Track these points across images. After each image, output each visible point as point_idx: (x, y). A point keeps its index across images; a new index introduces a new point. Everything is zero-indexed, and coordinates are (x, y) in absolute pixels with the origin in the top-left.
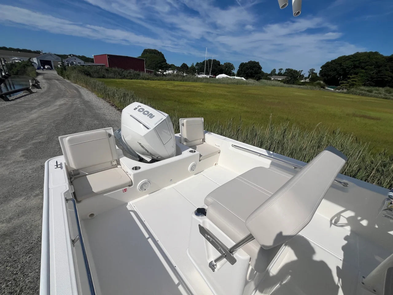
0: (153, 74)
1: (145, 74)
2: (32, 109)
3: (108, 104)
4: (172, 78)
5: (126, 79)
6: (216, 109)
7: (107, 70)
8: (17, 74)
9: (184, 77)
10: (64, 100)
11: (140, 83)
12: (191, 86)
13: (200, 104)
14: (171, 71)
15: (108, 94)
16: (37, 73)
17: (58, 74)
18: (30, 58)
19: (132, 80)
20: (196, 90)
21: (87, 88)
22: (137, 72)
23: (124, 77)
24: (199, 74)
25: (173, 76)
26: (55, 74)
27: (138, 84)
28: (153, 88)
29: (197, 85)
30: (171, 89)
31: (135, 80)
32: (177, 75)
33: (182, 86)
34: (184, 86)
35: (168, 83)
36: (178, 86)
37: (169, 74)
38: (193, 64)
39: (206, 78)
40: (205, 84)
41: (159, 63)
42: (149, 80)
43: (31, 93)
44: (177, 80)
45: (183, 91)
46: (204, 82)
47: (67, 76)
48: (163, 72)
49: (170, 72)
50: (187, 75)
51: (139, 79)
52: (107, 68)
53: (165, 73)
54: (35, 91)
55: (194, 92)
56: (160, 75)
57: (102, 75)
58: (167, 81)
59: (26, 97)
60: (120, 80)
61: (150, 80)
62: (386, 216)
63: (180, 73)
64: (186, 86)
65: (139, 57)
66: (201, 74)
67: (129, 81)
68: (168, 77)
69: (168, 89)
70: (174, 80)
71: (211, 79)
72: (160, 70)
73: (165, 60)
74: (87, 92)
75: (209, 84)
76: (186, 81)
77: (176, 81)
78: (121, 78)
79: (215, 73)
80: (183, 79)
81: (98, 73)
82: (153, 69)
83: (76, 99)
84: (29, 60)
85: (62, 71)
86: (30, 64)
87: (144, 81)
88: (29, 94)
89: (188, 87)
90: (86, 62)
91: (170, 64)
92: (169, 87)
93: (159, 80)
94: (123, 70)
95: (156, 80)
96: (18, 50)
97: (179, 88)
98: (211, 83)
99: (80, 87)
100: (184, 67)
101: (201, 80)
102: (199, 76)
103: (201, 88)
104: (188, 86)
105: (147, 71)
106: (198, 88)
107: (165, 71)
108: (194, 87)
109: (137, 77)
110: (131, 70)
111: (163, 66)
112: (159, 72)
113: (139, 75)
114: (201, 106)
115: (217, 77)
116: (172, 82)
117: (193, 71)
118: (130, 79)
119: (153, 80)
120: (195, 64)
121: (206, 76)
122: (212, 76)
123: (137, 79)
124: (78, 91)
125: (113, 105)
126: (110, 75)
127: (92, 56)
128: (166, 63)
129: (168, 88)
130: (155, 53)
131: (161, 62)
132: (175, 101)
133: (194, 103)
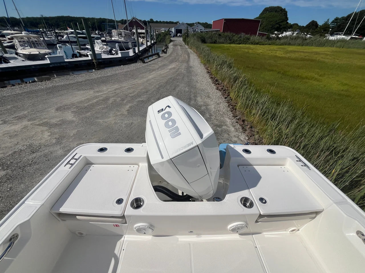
0: (265, 37)
1: (256, 38)
2: (153, 70)
3: (206, 71)
4: (289, 41)
5: (235, 44)
6: (343, 90)
7: (220, 35)
8: (160, 42)
9: (306, 39)
10: (176, 64)
11: (247, 48)
12: (312, 53)
13: (316, 79)
14: (290, 32)
15: (209, 61)
16: (171, 40)
17: (183, 40)
19: (240, 45)
20: (318, 59)
21: (197, 53)
22: (248, 36)
23: (233, 42)
24: (332, 34)
25: (290, 38)
26: (181, 41)
27: (243, 50)
28: (258, 54)
29: (323, 50)
30: (280, 56)
31: (244, 45)
32: (296, 38)
33: (298, 52)
34: (301, 52)
35: (280, 48)
36: (291, 52)
37: (286, 37)
38: (328, 20)
39: (343, 41)
40: (338, 49)
41: (277, 24)
42: (258, 44)
43: (159, 57)
44: (294, 45)
45: (296, 59)
46: (337, 47)
47: (187, 42)
48: (279, 34)
49: (288, 33)
50: (311, 37)
51: (248, 44)
52: (220, 33)
53: (281, 35)
54: (162, 56)
55: (312, 61)
56: (274, 38)
57: (214, 40)
58: (280, 45)
59: (155, 60)
60: (229, 45)
61: (260, 45)
63: (302, 35)
64: (303, 52)
65: (257, 18)
66: (337, 34)
69: (276, 56)
70: (290, 44)
71: (353, 41)
72: (276, 32)
73: (287, 18)
74: (195, 57)
75: (344, 50)
76: (307, 44)
78: (230, 43)
80: (304, 42)
81: (211, 39)
82: (268, 31)
83: (183, 64)
84: (169, 29)
85: (186, 38)
86: (168, 33)
87: (252, 46)
88: (158, 58)
89: (307, 54)
90: (205, 29)
91: (292, 24)
92: (279, 54)
93: (270, 44)
94: (234, 34)
95: (266, 44)
96: (164, 22)
97: (293, 55)
98: (349, 48)
99: (193, 52)
100: (313, 27)
102: (331, 38)
103: (327, 55)
104: (306, 52)
105: (260, 35)
106: (322, 56)
107: (282, 33)
108: (317, 53)
109: (246, 41)
110: (243, 33)
111: (281, 27)
112: (273, 34)
113: (249, 39)
114: (315, 83)
116: (286, 47)
117: (325, 30)
118: (238, 44)
119: (263, 45)
120: (330, 21)
121: (344, 37)
122: (357, 37)
123: (245, 44)
124: (189, 57)
125: (209, 73)
126: (222, 40)
128: (288, 22)
129: (277, 54)
130: (276, 11)
131: (280, 22)
132: (279, 73)
133: (307, 78)
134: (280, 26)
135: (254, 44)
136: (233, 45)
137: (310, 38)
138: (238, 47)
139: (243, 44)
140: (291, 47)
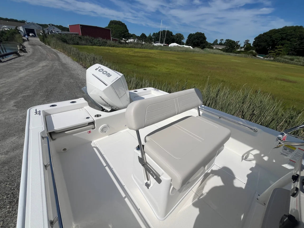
0: (117, 42)
1: (111, 42)
2: (21, 69)
3: (81, 67)
4: (133, 46)
5: (96, 46)
6: (167, 72)
7: (80, 38)
8: (7, 40)
9: (143, 45)
10: (46, 62)
11: (107, 49)
12: (148, 53)
13: (154, 67)
14: (133, 40)
15: (81, 58)
16: (24, 39)
17: (41, 41)
18: (17, 27)
19: (101, 47)
20: (152, 56)
21: (64, 53)
22: (105, 40)
23: (95, 44)
24: (155, 43)
25: (134, 44)
26: (38, 41)
27: (105, 51)
28: (117, 54)
29: (154, 51)
32: (137, 44)
33: (141, 52)
34: (143, 52)
35: (130, 50)
36: (137, 52)
37: (131, 42)
38: (150, 34)
39: (160, 46)
40: (160, 51)
41: (122, 33)
42: (115, 47)
43: (19, 56)
45: (141, 57)
46: (159, 50)
47: (48, 42)
48: (126, 40)
49: (132, 40)
51: (107, 46)
52: (80, 36)
53: (127, 41)
54: (23, 55)
55: (150, 57)
56: (124, 43)
57: (76, 42)
58: (129, 48)
59: (15, 59)
60: (91, 47)
61: (116, 47)
62: (282, 154)
63: (140, 42)
64: (144, 53)
65: (107, 27)
66: (157, 43)
67: (98, 48)
68: (130, 45)
69: (129, 55)
70: (135, 47)
71: (165, 47)
72: (124, 39)
73: (128, 30)
74: (64, 56)
75: (162, 51)
76: (144, 48)
77: (136, 48)
78: (92, 45)
79: (168, 42)
80: (142, 47)
81: (73, 40)
82: (118, 38)
83: (55, 62)
84: (16, 28)
85: (44, 38)
86: (17, 31)
87: (110, 48)
88: (18, 57)
89: (146, 54)
90: (62, 31)
91: (132, 34)
92: (130, 53)
93: (122, 47)
94: (93, 38)
95: (120, 47)
96: (6, 19)
97: (139, 54)
98: (164, 50)
99: (59, 52)
100: (143, 36)
101: (157, 47)
102: (155, 45)
103: (156, 54)
104: (146, 53)
105: (113, 40)
106: (154, 55)
107: (128, 40)
108: (151, 53)
109: (104, 44)
110: (100, 38)
112: (122, 40)
113: (106, 42)
114: (155, 69)
115: (170, 45)
116: (133, 49)
117: (151, 40)
118: (99, 46)
119: (118, 47)
120: (152, 34)
121: (160, 44)
122: (166, 45)
123: (105, 46)
124: (58, 56)
125: (85, 67)
126: (84, 42)
127: (68, 26)
128: (129, 33)
129: (129, 54)
130: (119, 24)
131: (124, 32)
132: (135, 65)
133: (150, 67)
134: (125, 35)
135: (112, 47)
136: (94, 47)
137: (144, 44)
138: (99, 48)
139: (103, 46)
140: (136, 49)
